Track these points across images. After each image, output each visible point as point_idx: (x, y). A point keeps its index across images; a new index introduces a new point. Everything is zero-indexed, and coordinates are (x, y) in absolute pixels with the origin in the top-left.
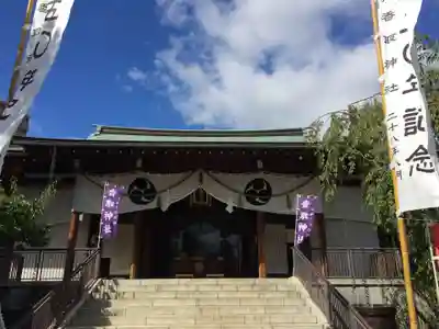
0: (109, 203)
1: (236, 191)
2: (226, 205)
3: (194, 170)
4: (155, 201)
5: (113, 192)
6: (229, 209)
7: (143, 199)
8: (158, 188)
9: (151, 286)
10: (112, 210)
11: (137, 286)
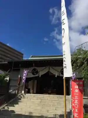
0: (24, 75)
1: (58, 71)
2: (55, 75)
3: (47, 66)
4: (38, 74)
5: (25, 72)
6: (56, 76)
7: (35, 74)
8: (39, 71)
9: (33, 96)
10: (24, 76)
11: (30, 96)
